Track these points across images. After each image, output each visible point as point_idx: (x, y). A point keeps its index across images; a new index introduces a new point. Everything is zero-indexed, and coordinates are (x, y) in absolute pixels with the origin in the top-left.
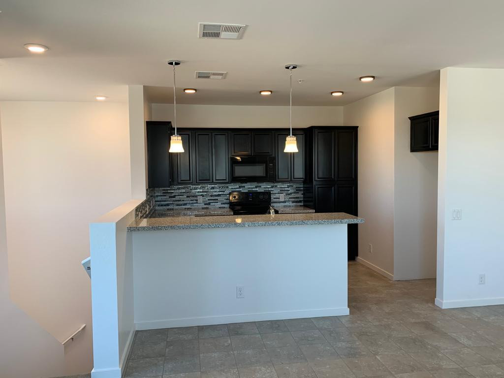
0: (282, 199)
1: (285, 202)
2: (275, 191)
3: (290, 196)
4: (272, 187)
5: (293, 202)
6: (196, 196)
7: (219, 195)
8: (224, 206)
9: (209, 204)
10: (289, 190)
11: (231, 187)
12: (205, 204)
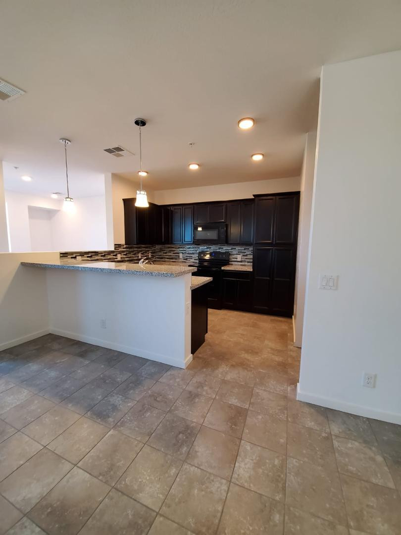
0: (239, 259)
1: (241, 262)
2: (234, 252)
3: (246, 257)
4: (232, 249)
5: (248, 262)
6: (179, 253)
7: (193, 253)
8: (196, 261)
9: (186, 259)
10: (245, 252)
11: (201, 248)
12: (184, 259)
